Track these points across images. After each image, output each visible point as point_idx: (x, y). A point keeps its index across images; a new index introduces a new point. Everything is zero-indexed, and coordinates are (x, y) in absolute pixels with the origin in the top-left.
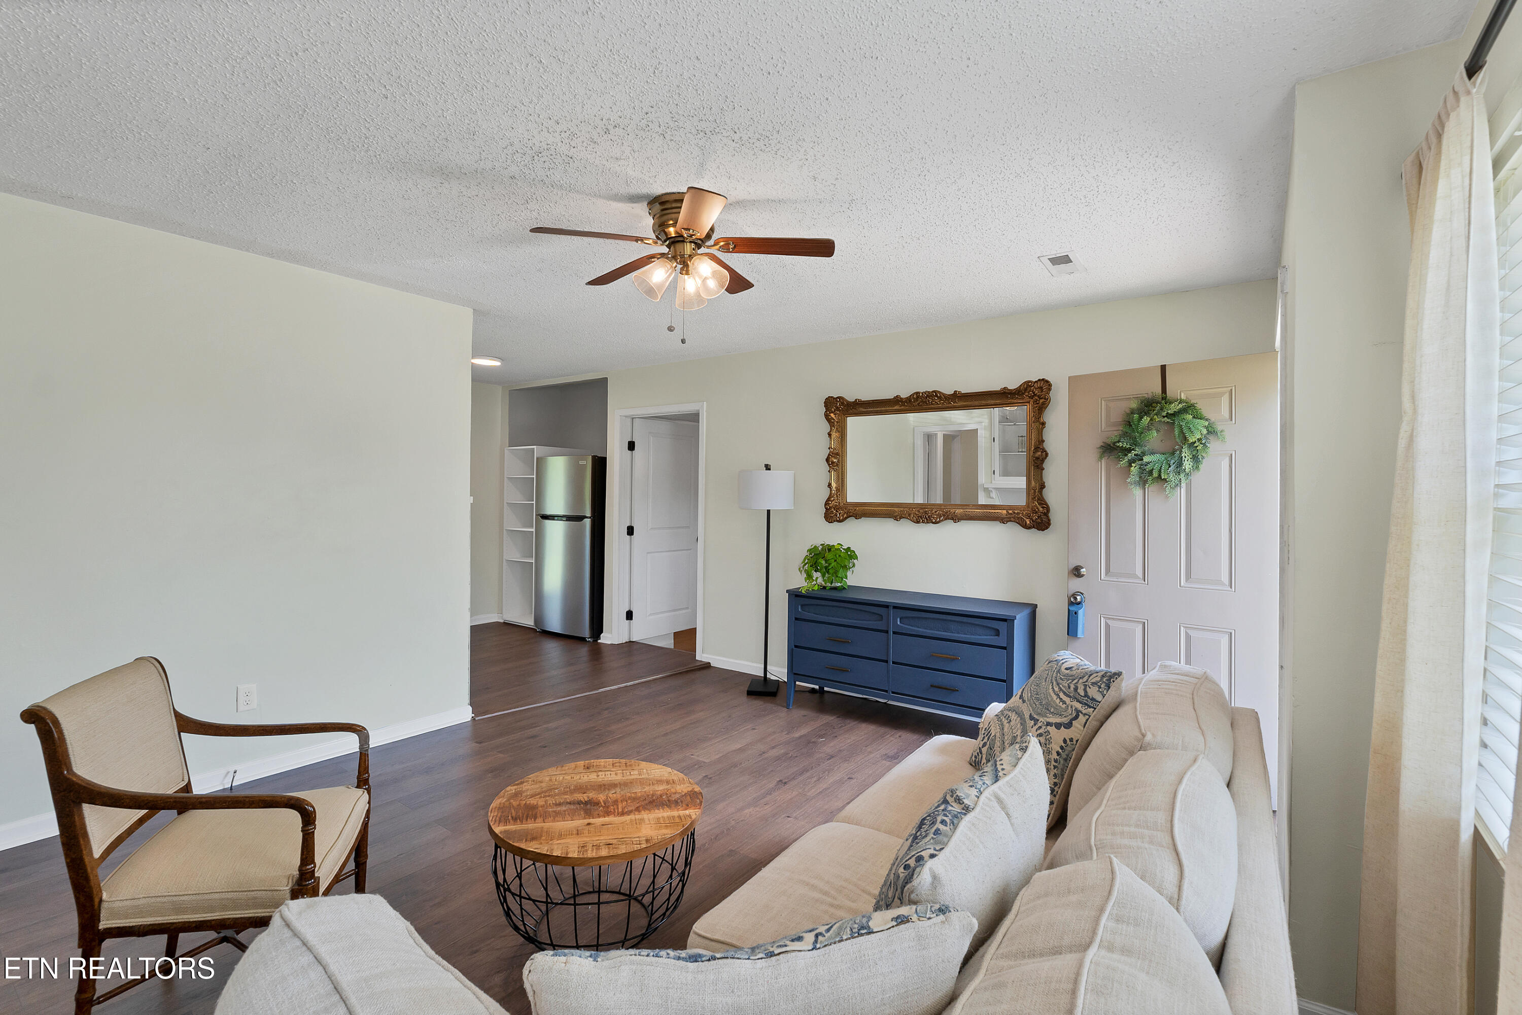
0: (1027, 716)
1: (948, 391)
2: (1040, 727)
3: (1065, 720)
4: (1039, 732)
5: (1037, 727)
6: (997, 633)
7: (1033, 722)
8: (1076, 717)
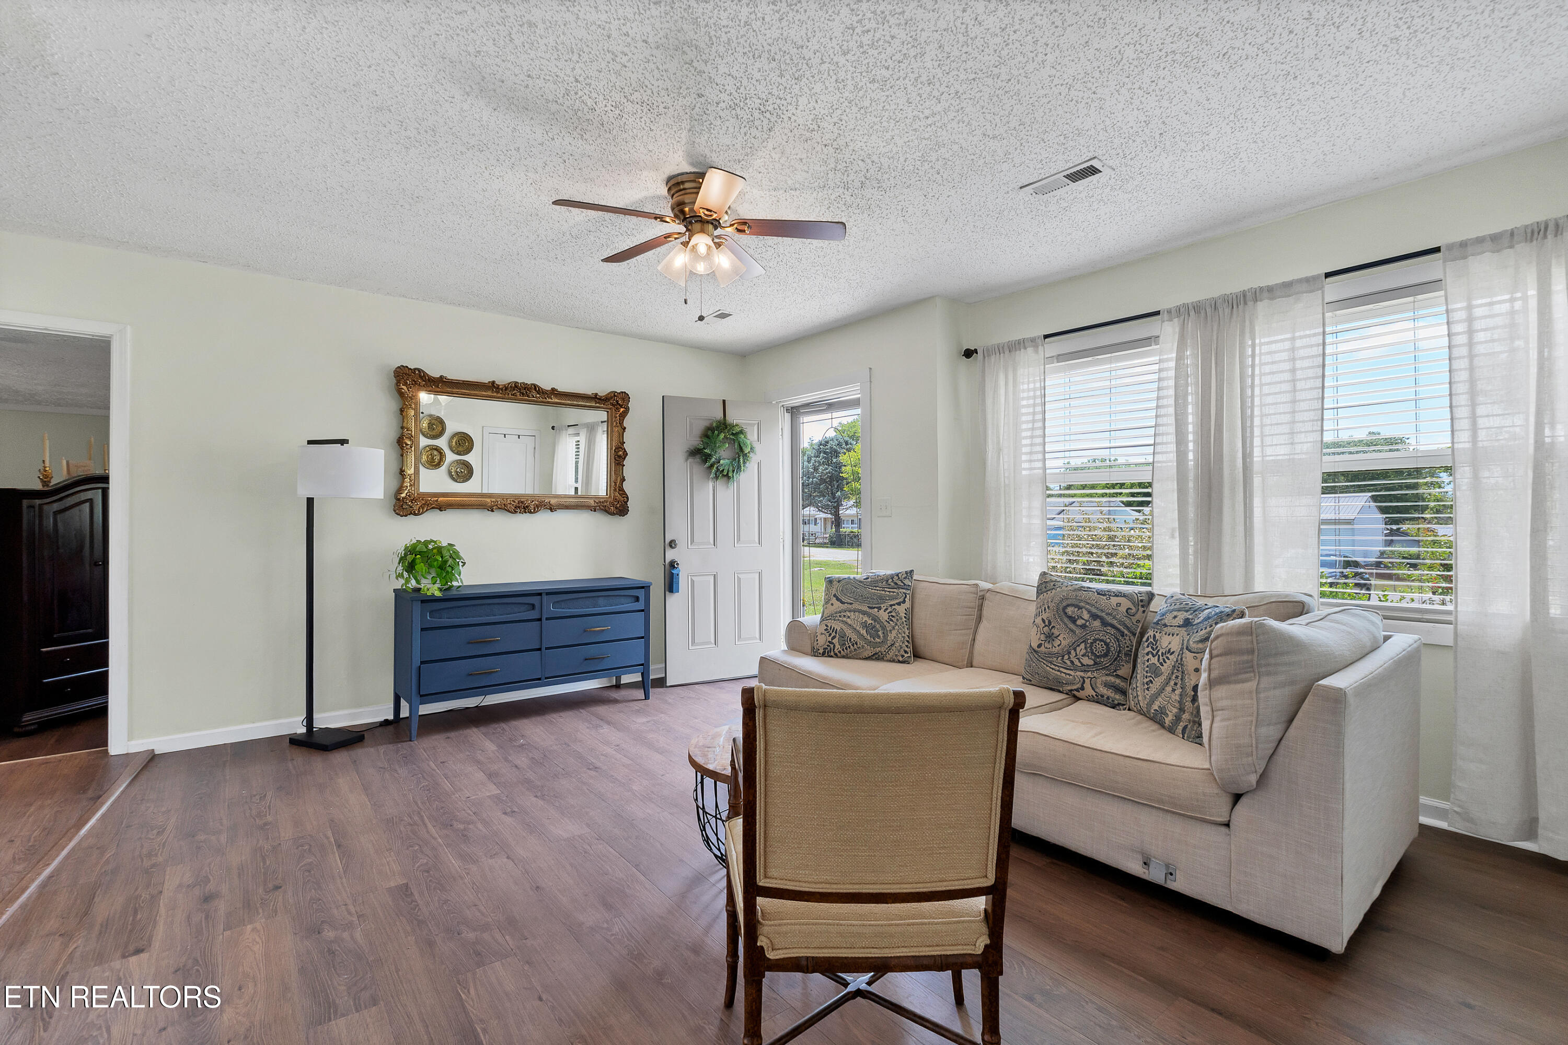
1: (547, 386)
3: (901, 600)
6: (637, 599)
8: (906, 596)
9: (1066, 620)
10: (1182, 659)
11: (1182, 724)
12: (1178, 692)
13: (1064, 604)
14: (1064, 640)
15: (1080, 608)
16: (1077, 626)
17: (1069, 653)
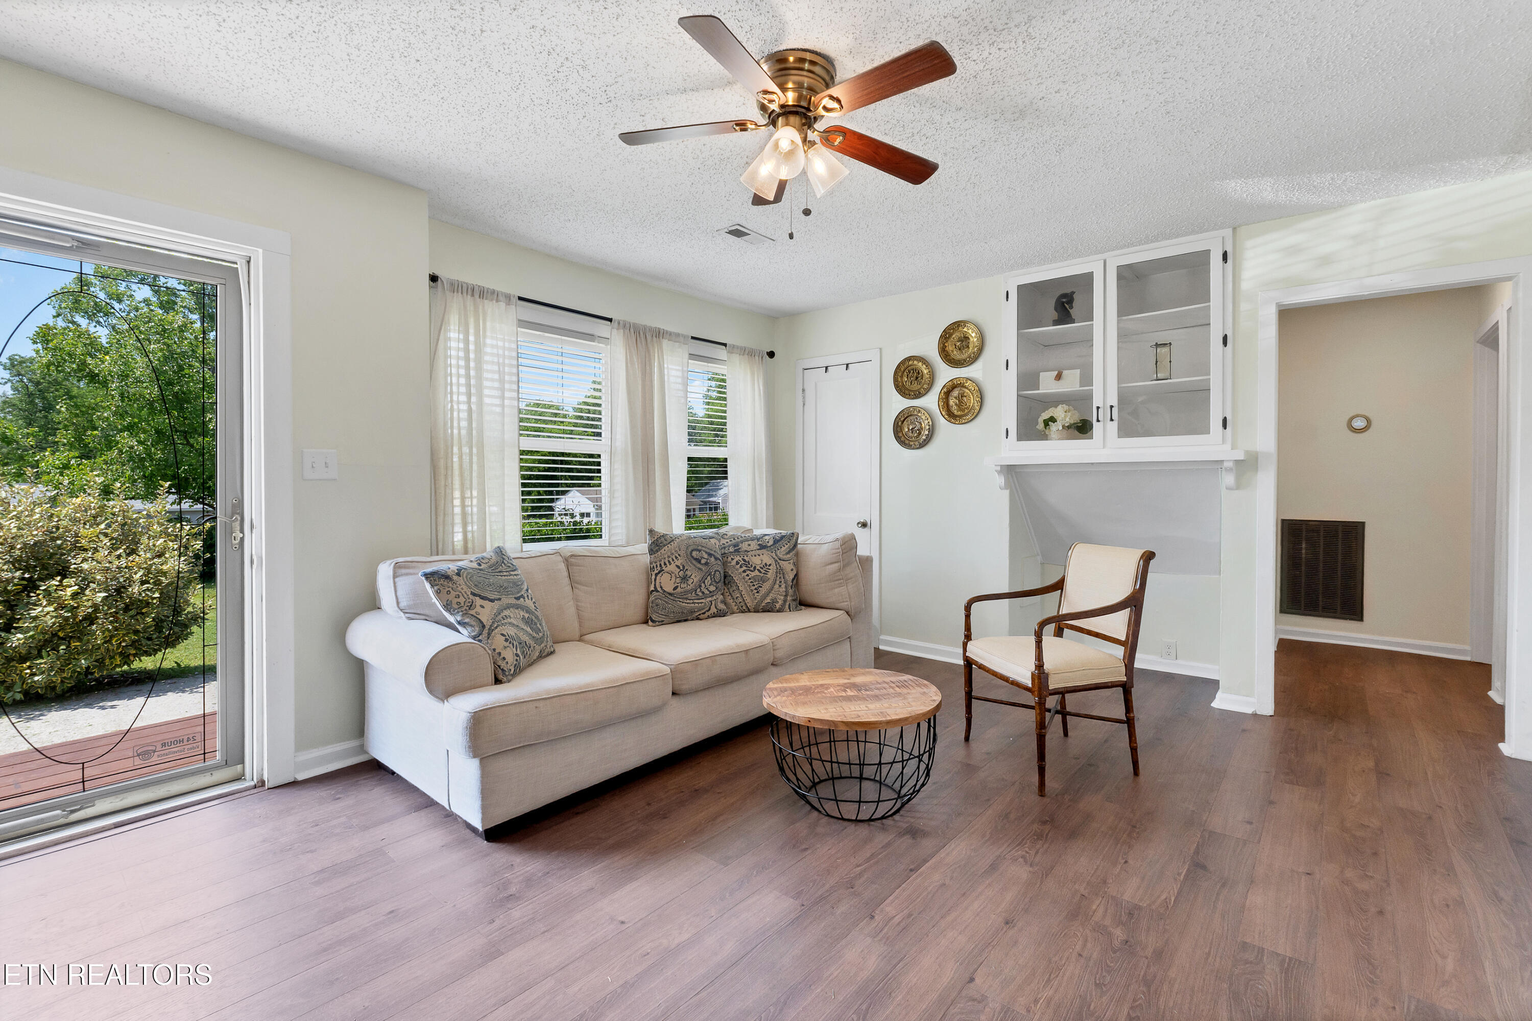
0: (514, 601)
2: (528, 596)
4: (530, 598)
5: (526, 598)
7: (522, 599)
9: (694, 562)
10: (780, 566)
11: (788, 604)
12: (783, 586)
13: (690, 550)
14: (695, 577)
15: (700, 551)
16: (703, 564)
17: (700, 586)
